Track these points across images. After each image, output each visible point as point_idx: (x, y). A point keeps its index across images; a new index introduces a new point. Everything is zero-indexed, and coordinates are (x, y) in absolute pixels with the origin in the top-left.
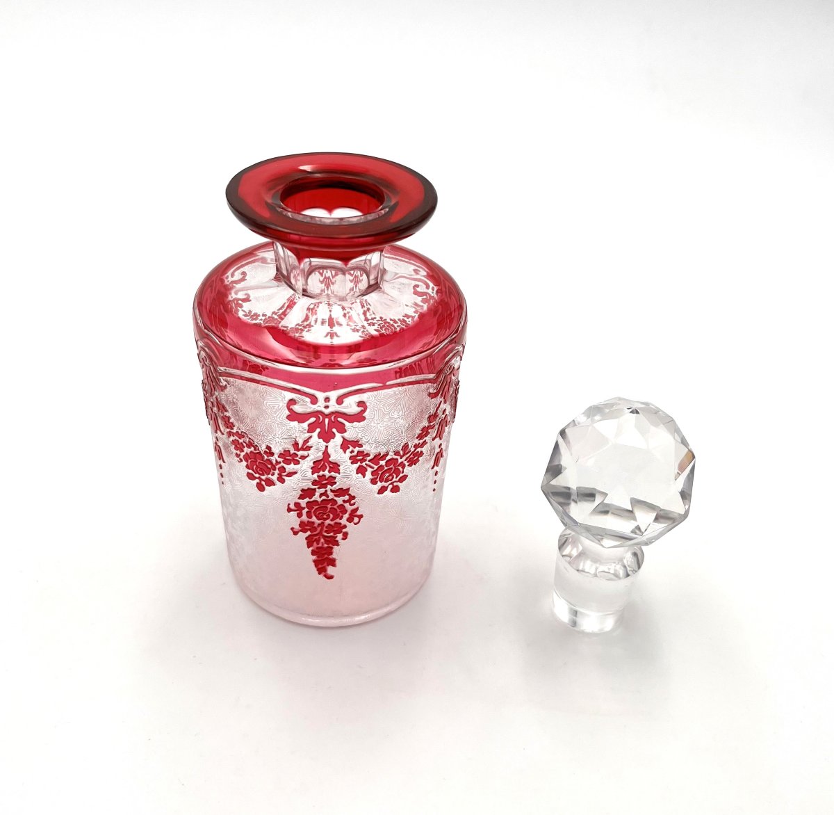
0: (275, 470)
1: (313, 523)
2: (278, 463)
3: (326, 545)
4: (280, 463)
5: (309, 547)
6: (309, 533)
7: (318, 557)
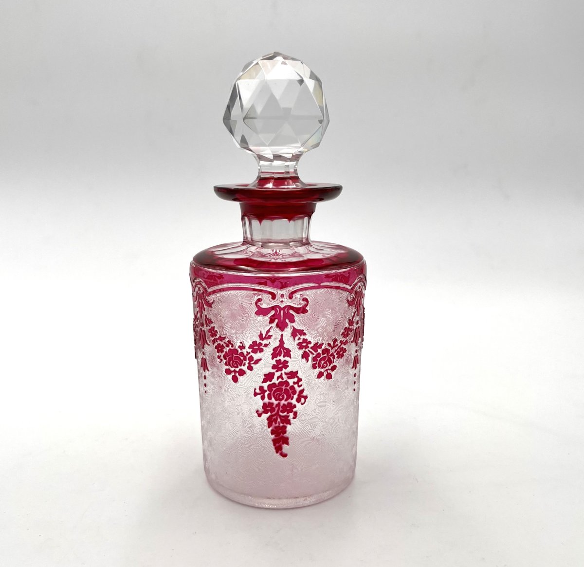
0: (245, 360)
1: (273, 404)
2: (248, 353)
3: (281, 425)
4: (250, 353)
5: (269, 427)
6: (269, 414)
7: (276, 436)
